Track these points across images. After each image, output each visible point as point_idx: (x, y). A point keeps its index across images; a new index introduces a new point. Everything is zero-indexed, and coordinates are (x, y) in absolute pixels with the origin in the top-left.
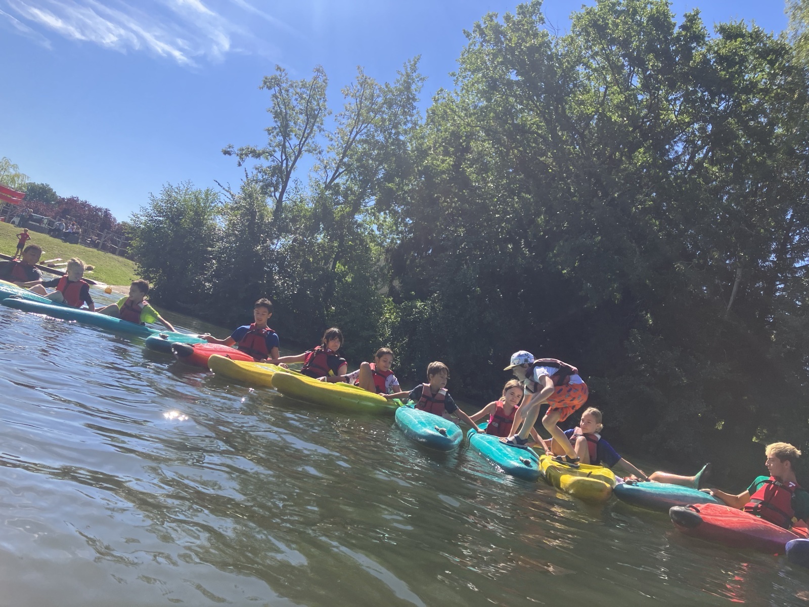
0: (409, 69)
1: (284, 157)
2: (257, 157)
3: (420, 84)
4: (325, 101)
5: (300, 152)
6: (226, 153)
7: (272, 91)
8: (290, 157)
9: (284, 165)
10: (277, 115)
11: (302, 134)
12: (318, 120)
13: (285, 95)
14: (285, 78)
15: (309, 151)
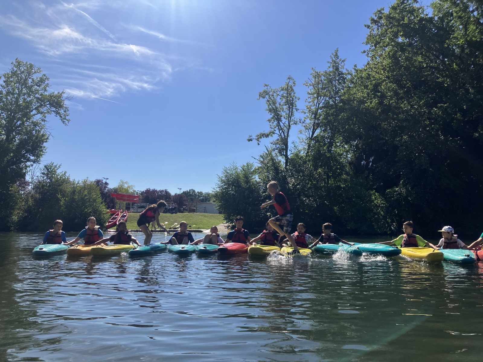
0: (334, 58)
1: (281, 131)
2: (267, 137)
3: (343, 64)
4: (294, 93)
5: (289, 126)
6: (250, 140)
7: (266, 99)
8: (285, 131)
9: (283, 136)
11: (288, 116)
12: (294, 105)
13: (272, 99)
14: (270, 89)
15: (295, 123)
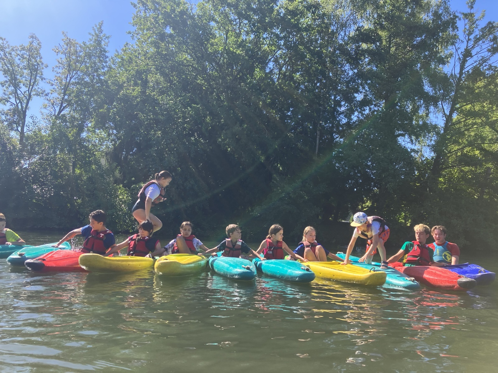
1: (18, 101)
3: (107, 41)
4: (41, 58)
5: (30, 96)
8: (23, 101)
9: (20, 107)
10: (5, 72)
11: (29, 83)
12: (39, 72)
14: (7, 45)
15: (37, 95)
